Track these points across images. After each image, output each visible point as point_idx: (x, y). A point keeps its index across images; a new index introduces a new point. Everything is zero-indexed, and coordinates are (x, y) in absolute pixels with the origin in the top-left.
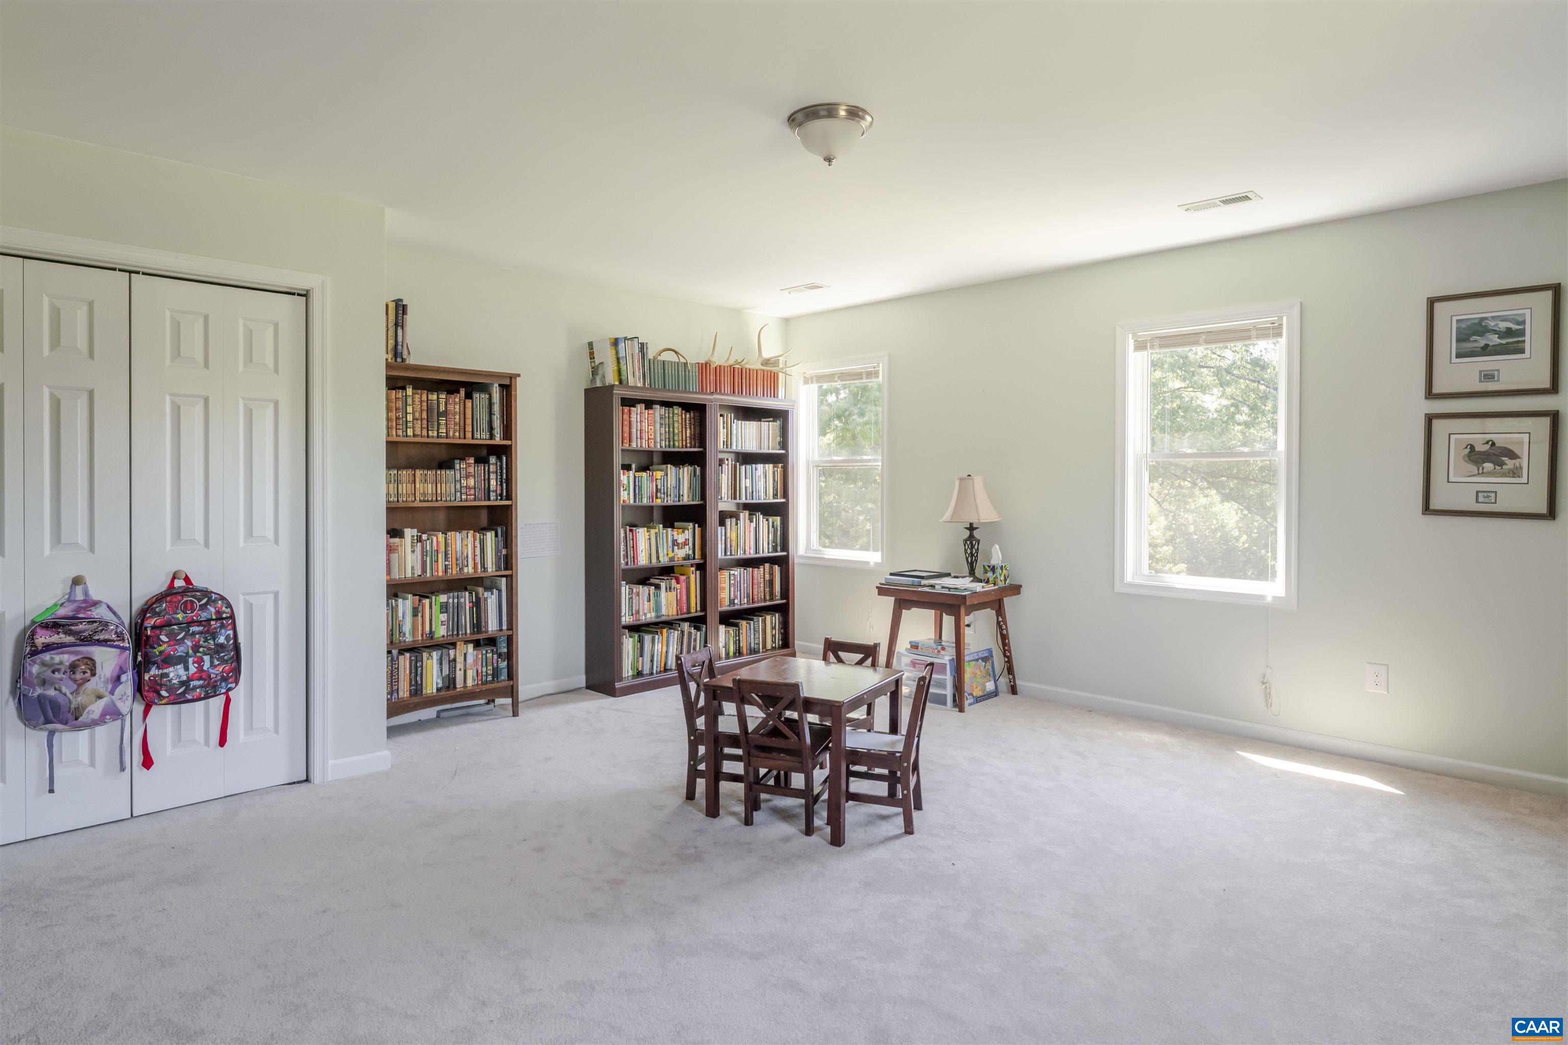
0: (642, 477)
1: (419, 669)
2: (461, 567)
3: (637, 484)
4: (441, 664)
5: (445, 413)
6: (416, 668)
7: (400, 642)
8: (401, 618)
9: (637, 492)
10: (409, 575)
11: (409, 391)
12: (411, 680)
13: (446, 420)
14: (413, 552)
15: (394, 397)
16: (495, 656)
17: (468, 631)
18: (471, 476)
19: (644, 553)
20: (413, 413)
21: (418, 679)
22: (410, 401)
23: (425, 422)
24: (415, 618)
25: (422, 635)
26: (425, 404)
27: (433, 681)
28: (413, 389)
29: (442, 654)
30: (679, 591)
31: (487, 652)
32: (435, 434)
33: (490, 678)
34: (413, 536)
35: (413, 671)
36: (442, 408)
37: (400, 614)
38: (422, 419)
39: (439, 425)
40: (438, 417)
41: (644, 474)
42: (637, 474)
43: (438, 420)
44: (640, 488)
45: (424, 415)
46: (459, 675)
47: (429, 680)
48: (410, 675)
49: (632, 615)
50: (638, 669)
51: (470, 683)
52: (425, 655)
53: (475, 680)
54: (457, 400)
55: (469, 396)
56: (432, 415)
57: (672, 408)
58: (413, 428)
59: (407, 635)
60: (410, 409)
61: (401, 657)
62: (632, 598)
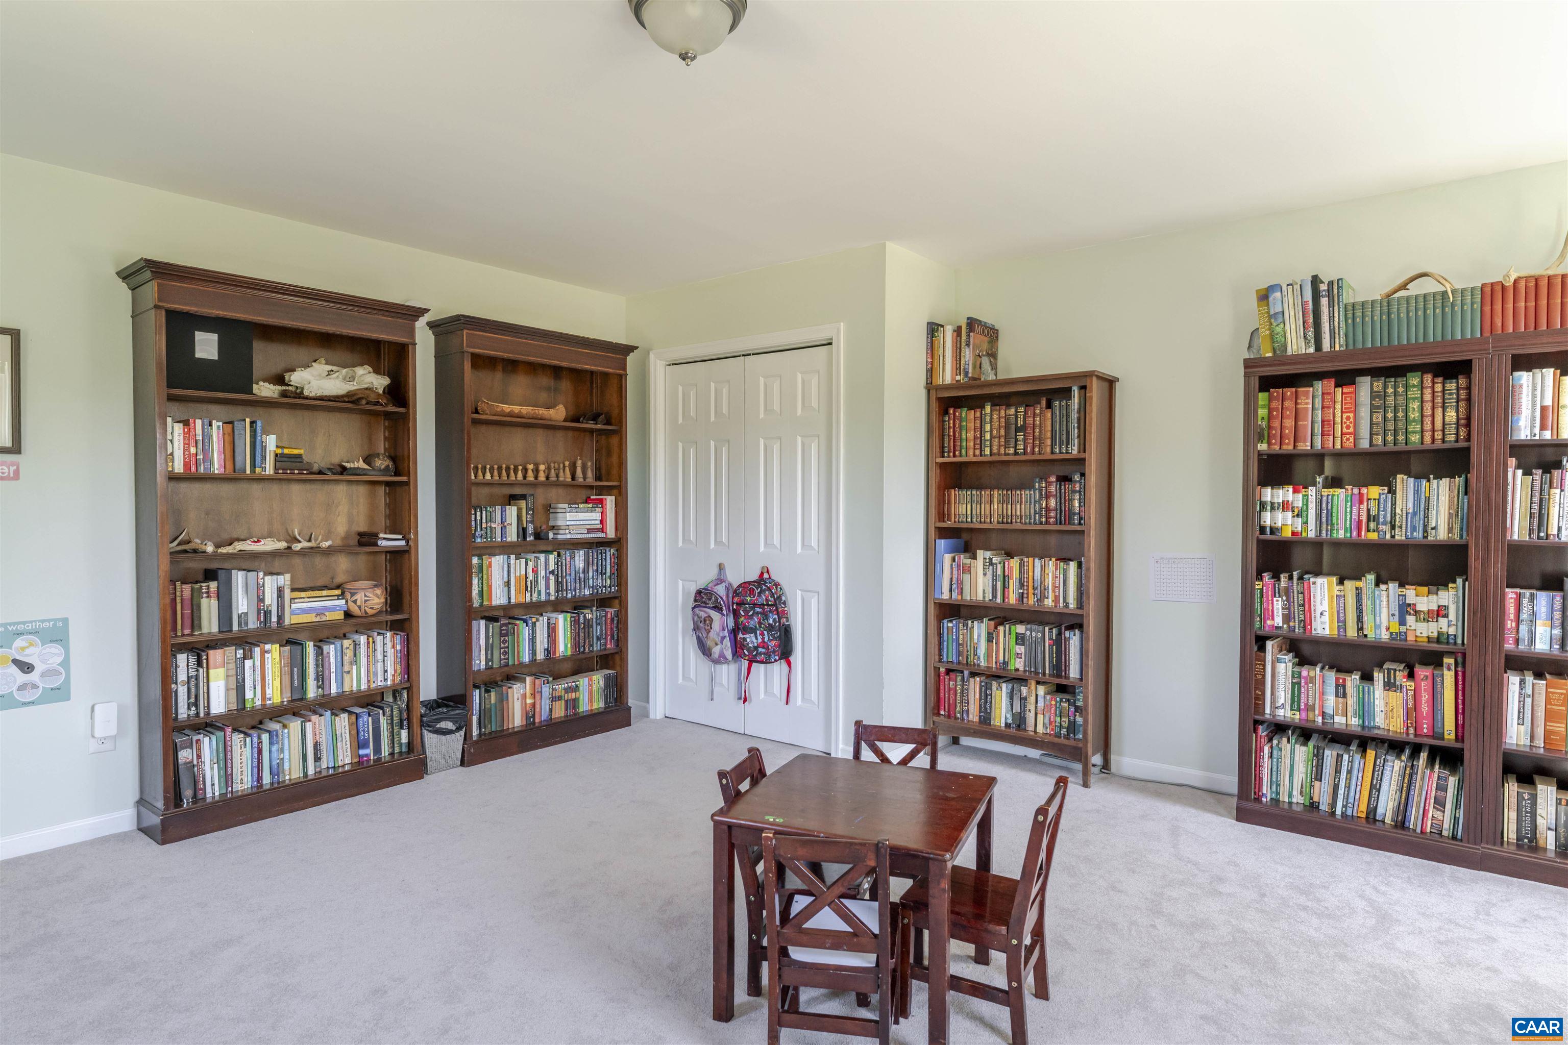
0: (1333, 495)
1: (989, 697)
2: (1039, 597)
3: (1324, 507)
4: (1011, 698)
5: (1023, 428)
6: (986, 695)
7: (974, 664)
8: (976, 641)
9: (1324, 519)
10: (980, 598)
11: (988, 409)
12: (980, 706)
13: (1024, 435)
14: (985, 574)
15: (972, 417)
16: (1072, 709)
17: (1047, 672)
18: (1052, 496)
19: (1326, 618)
20: (991, 431)
21: (988, 706)
22: (988, 419)
23: (1002, 439)
24: (990, 644)
25: (996, 663)
26: (1003, 420)
27: (1002, 715)
28: (992, 406)
29: (1013, 688)
30: (1411, 693)
31: (1061, 700)
32: (1012, 451)
33: (1064, 731)
34: (985, 559)
35: (983, 697)
36: (1020, 422)
37: (976, 637)
38: (999, 437)
39: (1016, 440)
40: (1016, 432)
41: (1338, 491)
42: (1325, 492)
43: (1016, 436)
44: (1330, 514)
45: (1002, 432)
46: (1030, 717)
47: (998, 711)
48: (980, 700)
49: (1299, 710)
50: (1311, 798)
51: (1040, 729)
52: (995, 684)
53: (1047, 728)
54: (1038, 411)
55: (1049, 406)
56: (1013, 430)
57: (1405, 376)
58: (991, 446)
59: (982, 659)
60: (988, 427)
61: (971, 680)
62: (1299, 683)
